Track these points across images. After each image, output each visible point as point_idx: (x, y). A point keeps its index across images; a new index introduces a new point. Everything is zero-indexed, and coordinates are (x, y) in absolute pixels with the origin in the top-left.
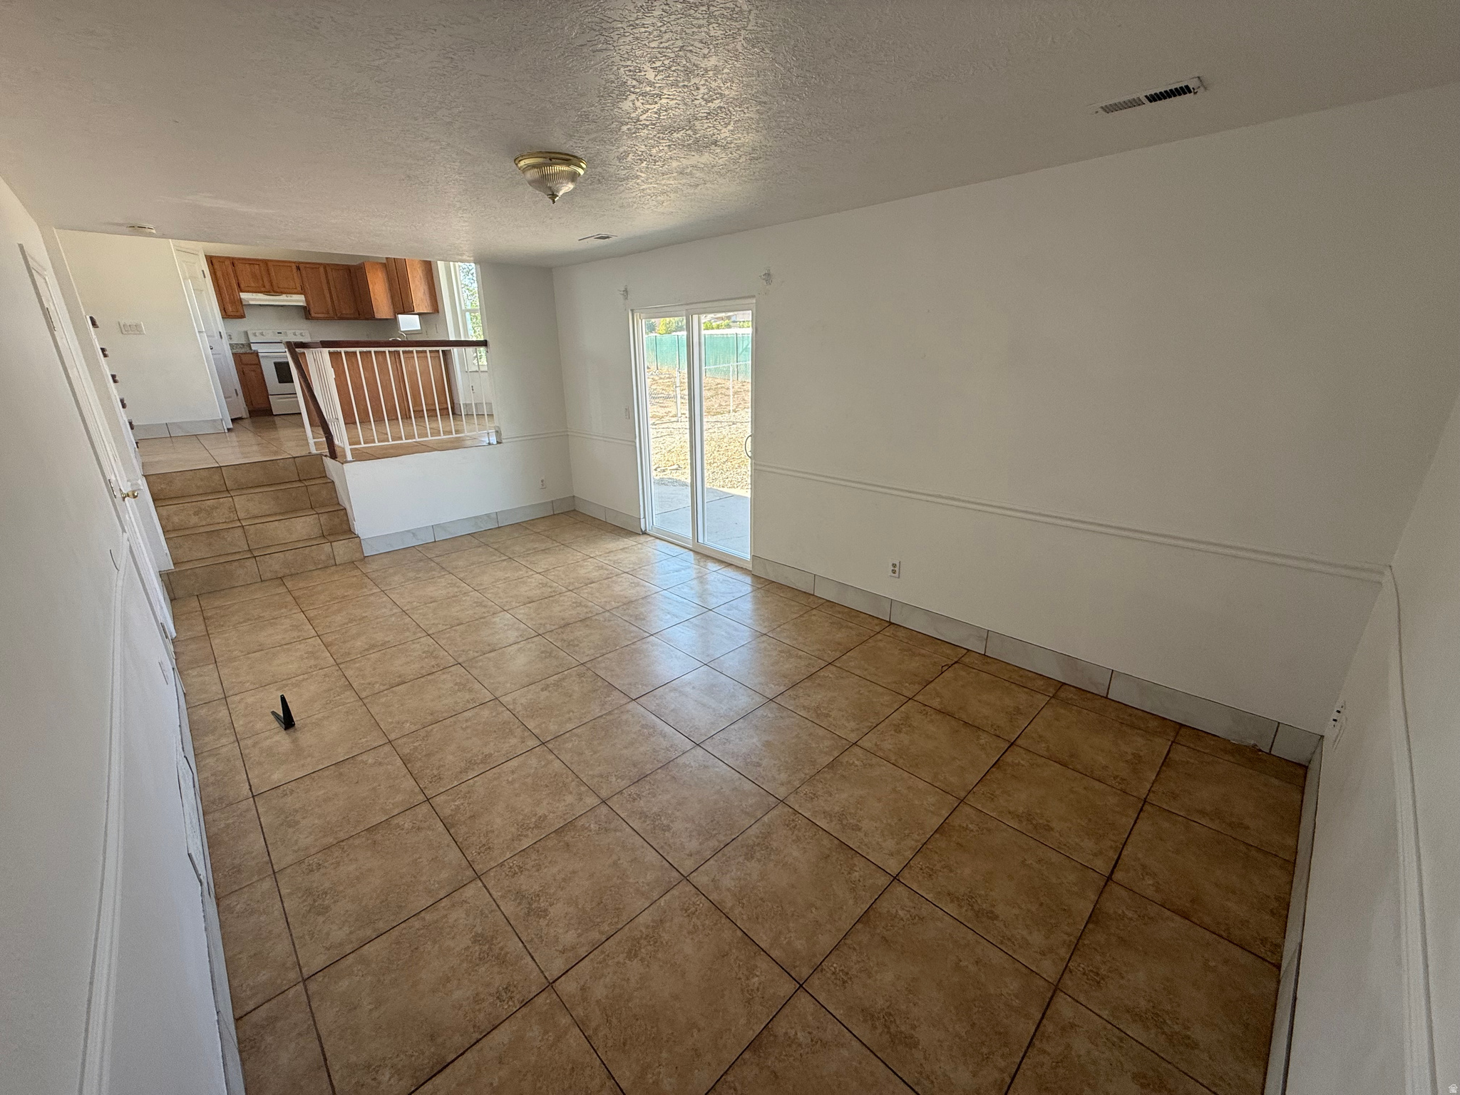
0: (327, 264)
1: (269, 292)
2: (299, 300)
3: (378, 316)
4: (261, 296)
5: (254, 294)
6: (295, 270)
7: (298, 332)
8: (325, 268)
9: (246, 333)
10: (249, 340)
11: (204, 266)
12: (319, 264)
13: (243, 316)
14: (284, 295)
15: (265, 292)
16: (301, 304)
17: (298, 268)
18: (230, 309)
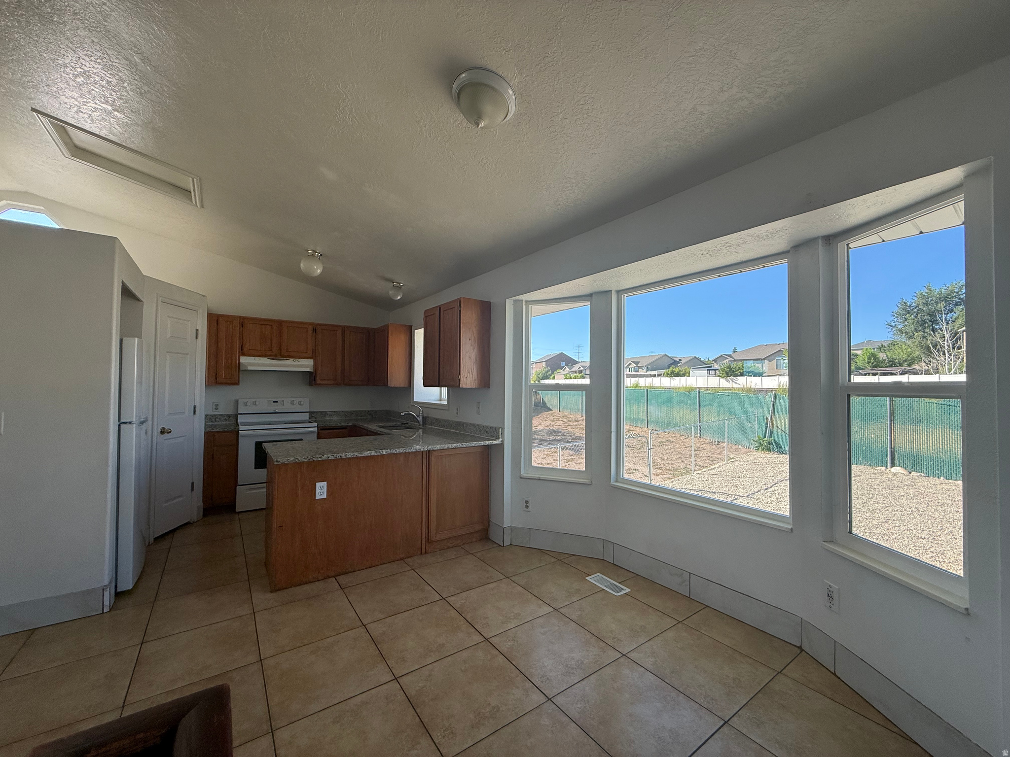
0: (347, 327)
1: (276, 356)
2: (306, 365)
3: (389, 385)
4: (265, 361)
5: (257, 358)
6: (310, 331)
7: (297, 400)
8: (344, 332)
9: (237, 402)
10: (238, 412)
11: (202, 325)
12: (337, 326)
13: (237, 384)
14: (292, 360)
15: (270, 356)
16: (308, 370)
17: (315, 330)
18: (223, 373)
